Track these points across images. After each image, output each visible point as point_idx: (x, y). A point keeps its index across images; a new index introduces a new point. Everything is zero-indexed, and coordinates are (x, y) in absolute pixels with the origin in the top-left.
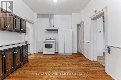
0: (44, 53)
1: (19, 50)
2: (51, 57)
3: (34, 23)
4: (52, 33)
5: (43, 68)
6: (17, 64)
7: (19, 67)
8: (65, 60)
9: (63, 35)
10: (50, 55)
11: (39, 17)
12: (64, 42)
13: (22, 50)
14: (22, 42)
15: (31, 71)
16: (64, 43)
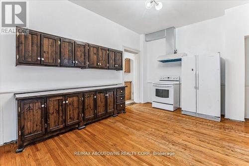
0: (154, 105)
1: (112, 92)
2: (162, 114)
3: (140, 51)
4: (171, 66)
5: (139, 125)
6: (109, 110)
7: (112, 116)
8: (186, 127)
9: (193, 70)
10: (163, 111)
11: (147, 40)
12: (196, 88)
13: (115, 93)
14: (120, 83)
15: (122, 124)
16: (195, 90)
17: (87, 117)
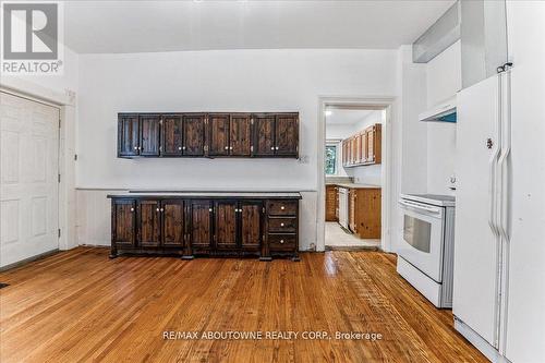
1: (255, 206)
7: (257, 257)
17: (198, 242)
